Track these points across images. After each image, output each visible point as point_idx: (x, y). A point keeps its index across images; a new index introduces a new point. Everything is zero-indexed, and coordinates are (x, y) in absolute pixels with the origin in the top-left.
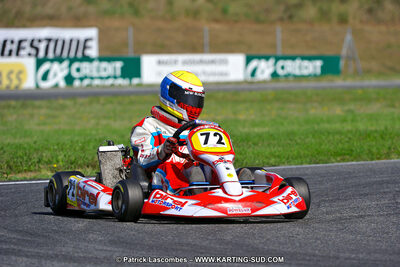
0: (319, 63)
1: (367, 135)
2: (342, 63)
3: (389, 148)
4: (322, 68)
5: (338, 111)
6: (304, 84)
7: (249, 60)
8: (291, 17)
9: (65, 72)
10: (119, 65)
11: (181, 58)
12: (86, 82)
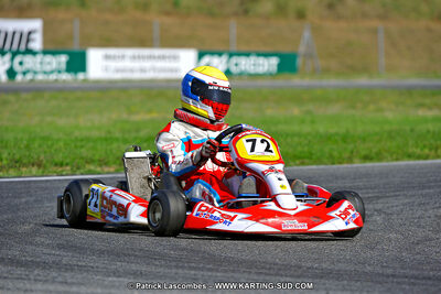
1: (328, 138)
2: (299, 62)
3: (352, 152)
4: (279, 65)
5: (296, 111)
6: (260, 82)
7: (201, 56)
8: (246, 12)
9: (7, 66)
10: (63, 59)
11: (129, 52)
12: (29, 77)
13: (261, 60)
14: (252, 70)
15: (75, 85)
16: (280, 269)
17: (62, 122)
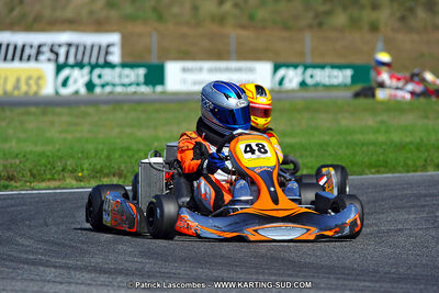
0: (349, 73)
1: (401, 147)
3: (426, 160)
4: (353, 77)
6: (335, 93)
7: (276, 68)
8: (320, 25)
9: (86, 79)
10: (142, 71)
11: (206, 65)
12: (108, 89)
13: (336, 72)
14: (326, 81)
16: (358, 275)
17: (141, 133)
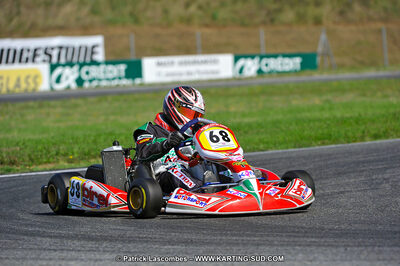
0: (298, 60)
1: (343, 121)
2: (318, 60)
3: (364, 132)
4: (301, 64)
5: (317, 101)
6: (287, 79)
7: (237, 59)
8: (272, 21)
9: (76, 76)
10: (123, 67)
11: (177, 59)
12: (95, 83)
13: (287, 60)
14: (279, 68)
15: (133, 89)
16: (306, 232)
